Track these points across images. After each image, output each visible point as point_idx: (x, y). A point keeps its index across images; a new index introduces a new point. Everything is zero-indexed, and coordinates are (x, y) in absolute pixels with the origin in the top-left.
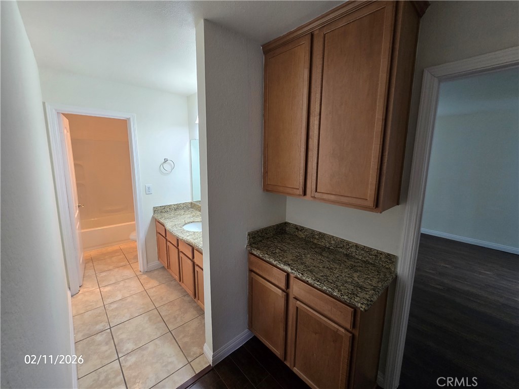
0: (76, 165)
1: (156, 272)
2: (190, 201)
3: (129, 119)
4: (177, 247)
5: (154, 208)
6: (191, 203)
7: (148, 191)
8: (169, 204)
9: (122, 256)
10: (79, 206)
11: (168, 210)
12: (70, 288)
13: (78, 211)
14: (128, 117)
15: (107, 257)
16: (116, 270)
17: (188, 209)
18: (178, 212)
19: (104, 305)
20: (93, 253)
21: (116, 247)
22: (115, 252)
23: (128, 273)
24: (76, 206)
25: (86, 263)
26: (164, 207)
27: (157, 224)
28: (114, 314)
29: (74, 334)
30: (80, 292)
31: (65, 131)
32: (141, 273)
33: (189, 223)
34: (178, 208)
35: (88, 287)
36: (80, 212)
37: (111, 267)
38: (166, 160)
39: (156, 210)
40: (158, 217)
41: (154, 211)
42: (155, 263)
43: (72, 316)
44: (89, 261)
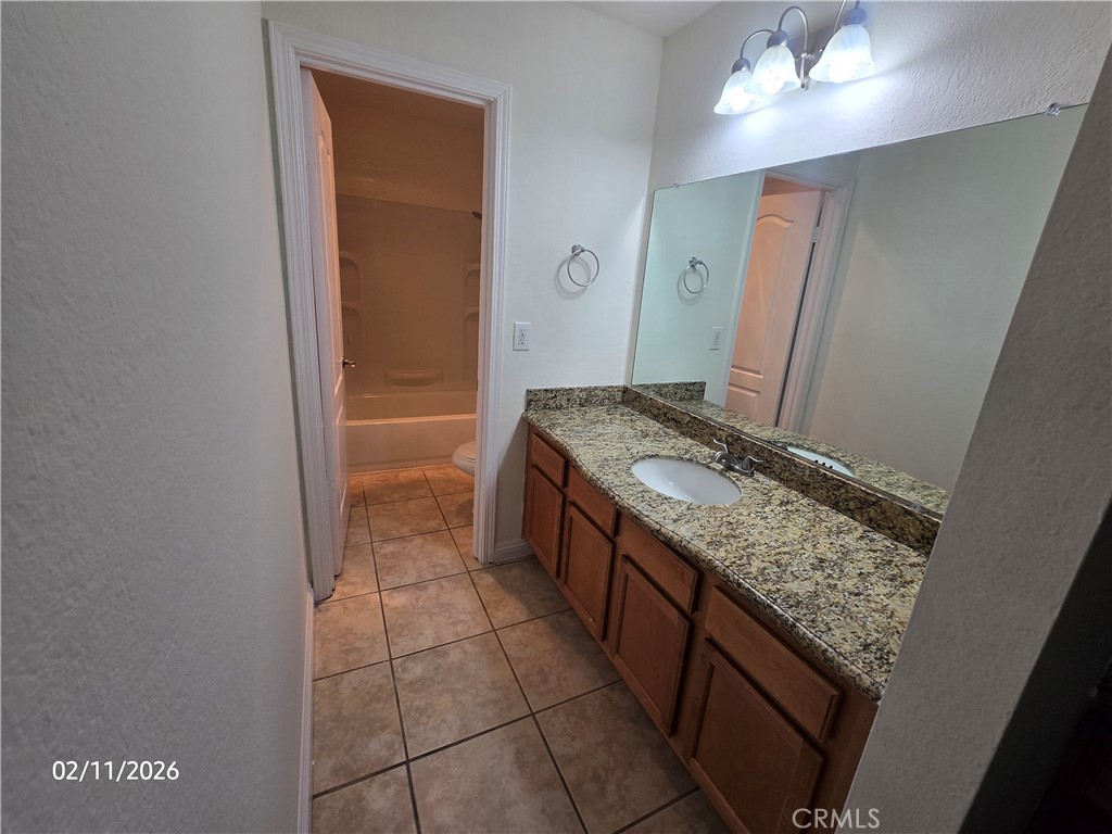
0: (344, 263)
1: (516, 572)
2: (620, 382)
3: (491, 103)
4: (612, 538)
5: (529, 392)
6: (625, 390)
7: (520, 341)
8: (568, 387)
9: (429, 502)
10: (344, 363)
11: (564, 403)
12: (312, 583)
13: (341, 377)
14: (490, 93)
15: (396, 496)
16: (418, 541)
17: (616, 405)
18: (592, 413)
19: (391, 659)
20: (368, 479)
21: (414, 473)
22: (414, 485)
23: (445, 556)
24: (337, 364)
25: (352, 506)
26: (554, 393)
27: (531, 437)
28: (417, 703)
29: (312, 757)
30: (336, 596)
31: (321, 144)
32: (478, 566)
33: (643, 458)
34: (588, 398)
35: (352, 584)
36: (347, 380)
37: (405, 531)
38: (576, 251)
39: (533, 399)
40: (542, 421)
41: (529, 403)
42: (514, 543)
43: (310, 680)
44: (359, 500)
